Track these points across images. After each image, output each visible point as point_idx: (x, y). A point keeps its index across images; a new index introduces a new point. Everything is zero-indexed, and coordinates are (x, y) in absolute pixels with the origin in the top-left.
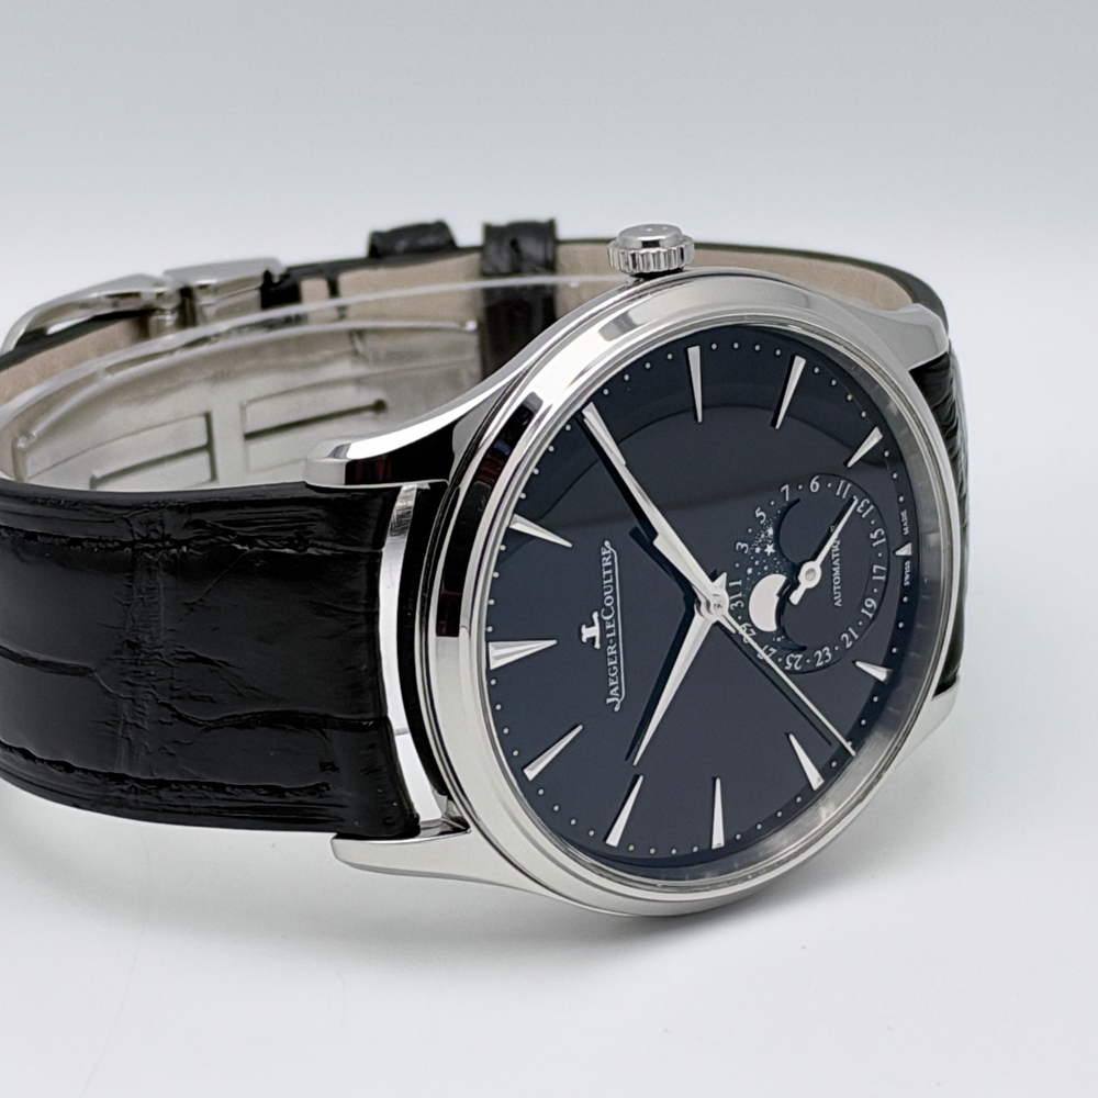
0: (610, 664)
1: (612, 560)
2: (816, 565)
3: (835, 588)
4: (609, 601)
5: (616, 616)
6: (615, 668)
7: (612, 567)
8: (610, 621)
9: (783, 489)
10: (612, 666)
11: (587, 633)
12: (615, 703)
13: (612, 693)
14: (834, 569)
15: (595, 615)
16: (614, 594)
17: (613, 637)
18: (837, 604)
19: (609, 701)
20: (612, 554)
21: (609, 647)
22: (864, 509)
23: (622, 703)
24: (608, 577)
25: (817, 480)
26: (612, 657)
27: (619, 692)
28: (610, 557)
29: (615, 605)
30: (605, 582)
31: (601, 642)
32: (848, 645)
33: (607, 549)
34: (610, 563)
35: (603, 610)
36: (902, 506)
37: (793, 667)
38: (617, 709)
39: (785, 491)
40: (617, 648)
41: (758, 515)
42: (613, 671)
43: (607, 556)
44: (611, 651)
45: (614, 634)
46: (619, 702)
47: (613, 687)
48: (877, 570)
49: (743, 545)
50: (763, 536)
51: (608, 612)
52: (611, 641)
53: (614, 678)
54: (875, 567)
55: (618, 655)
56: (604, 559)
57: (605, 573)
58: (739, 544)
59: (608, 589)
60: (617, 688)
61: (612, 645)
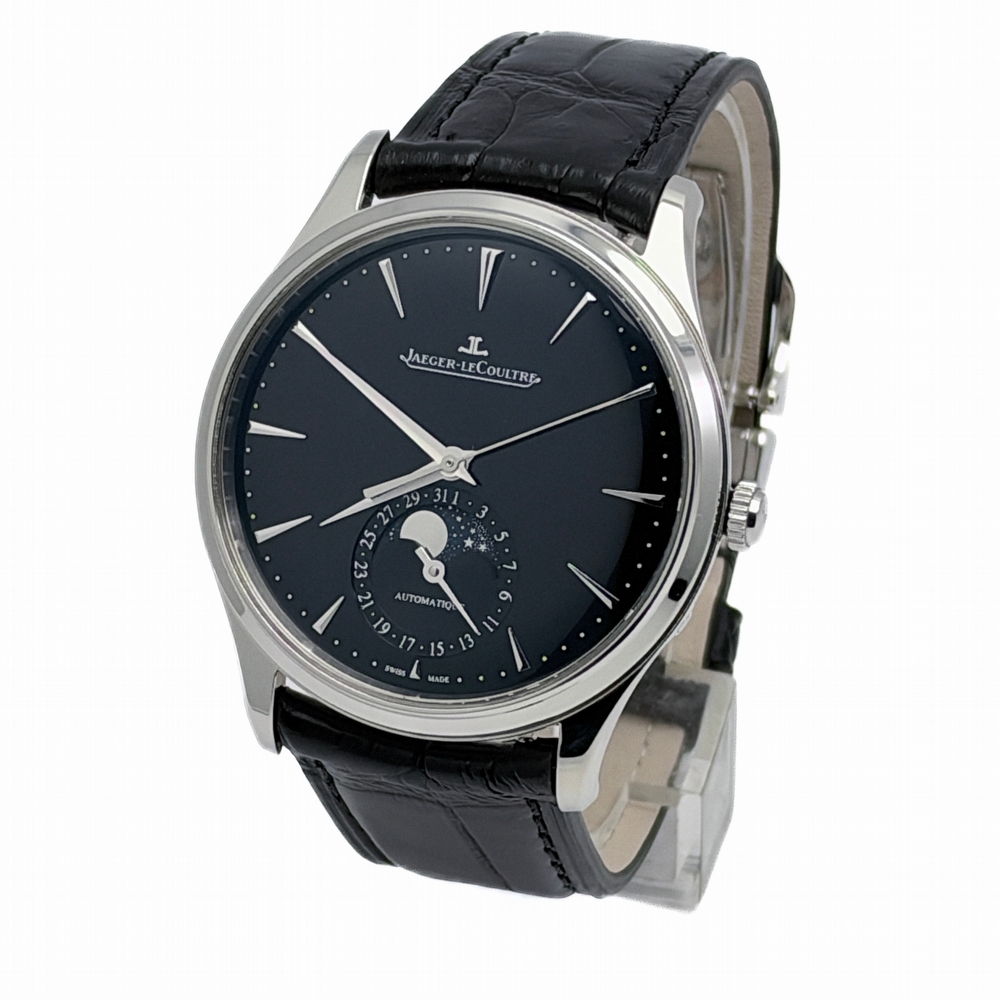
0: (441, 360)
1: (524, 382)
2: (440, 580)
3: (412, 596)
4: (491, 371)
5: (477, 374)
6: (436, 363)
7: (517, 381)
8: (475, 369)
9: (514, 563)
10: (438, 361)
11: (475, 341)
12: (407, 357)
13: (417, 355)
14: (428, 599)
15: (485, 353)
16: (495, 377)
17: (461, 367)
18: (398, 596)
19: (412, 351)
20: (528, 383)
21: (454, 362)
22: (466, 641)
23: (405, 363)
24: (511, 374)
25: (508, 599)
26: (445, 363)
27: (415, 363)
28: (526, 380)
29: (486, 376)
30: (508, 371)
31: (463, 353)
32: (360, 597)
33: (533, 379)
34: (521, 379)
35: (486, 363)
36: (453, 680)
37: (365, 538)
38: (402, 357)
39: (512, 565)
40: (450, 370)
41: (503, 534)
42: (434, 361)
43: (528, 378)
44: (451, 363)
45: (463, 369)
46: (407, 361)
47: (421, 358)
48: (411, 642)
49: (484, 513)
50: (482, 539)
51: (483, 368)
52: (458, 365)
53: (427, 361)
54: (413, 640)
55: (445, 369)
56: (527, 374)
57: (516, 372)
58: (487, 509)
59: (501, 372)
60: (418, 361)
61: (455, 365)
